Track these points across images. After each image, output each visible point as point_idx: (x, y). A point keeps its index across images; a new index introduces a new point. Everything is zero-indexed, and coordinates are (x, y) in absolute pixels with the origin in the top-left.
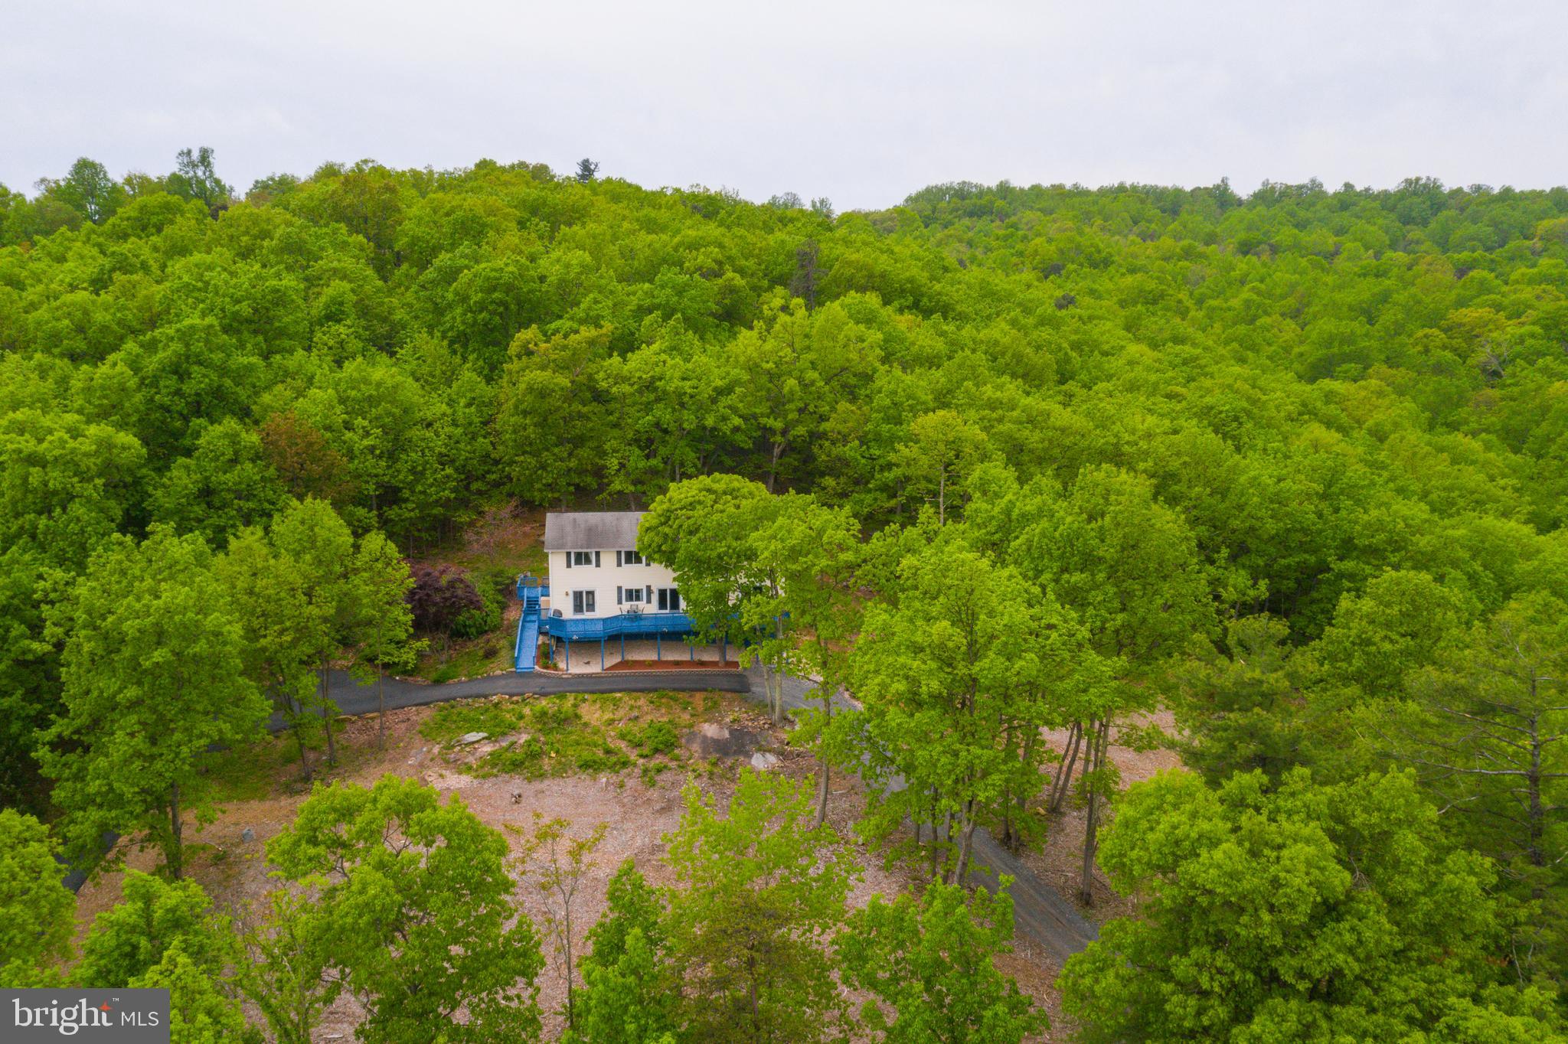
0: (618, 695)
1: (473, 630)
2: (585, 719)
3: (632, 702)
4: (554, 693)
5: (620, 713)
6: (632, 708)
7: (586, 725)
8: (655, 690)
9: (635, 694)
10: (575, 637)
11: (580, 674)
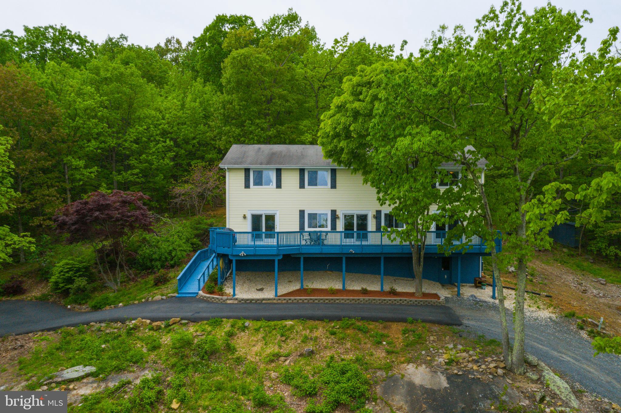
0: (289, 323)
1: (158, 264)
2: (241, 352)
3: (307, 333)
4: (207, 319)
5: (291, 346)
6: (306, 340)
7: (239, 361)
8: (339, 319)
9: (311, 323)
10: (242, 254)
11: (248, 300)
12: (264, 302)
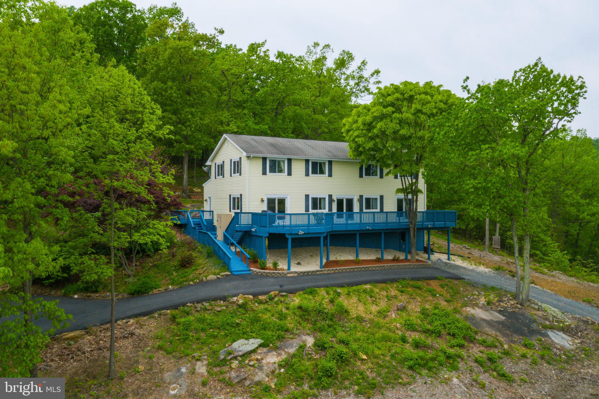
4: (300, 290)
6: (389, 298)
9: (380, 285)
10: (301, 232)
11: (305, 272)
12: (317, 273)
